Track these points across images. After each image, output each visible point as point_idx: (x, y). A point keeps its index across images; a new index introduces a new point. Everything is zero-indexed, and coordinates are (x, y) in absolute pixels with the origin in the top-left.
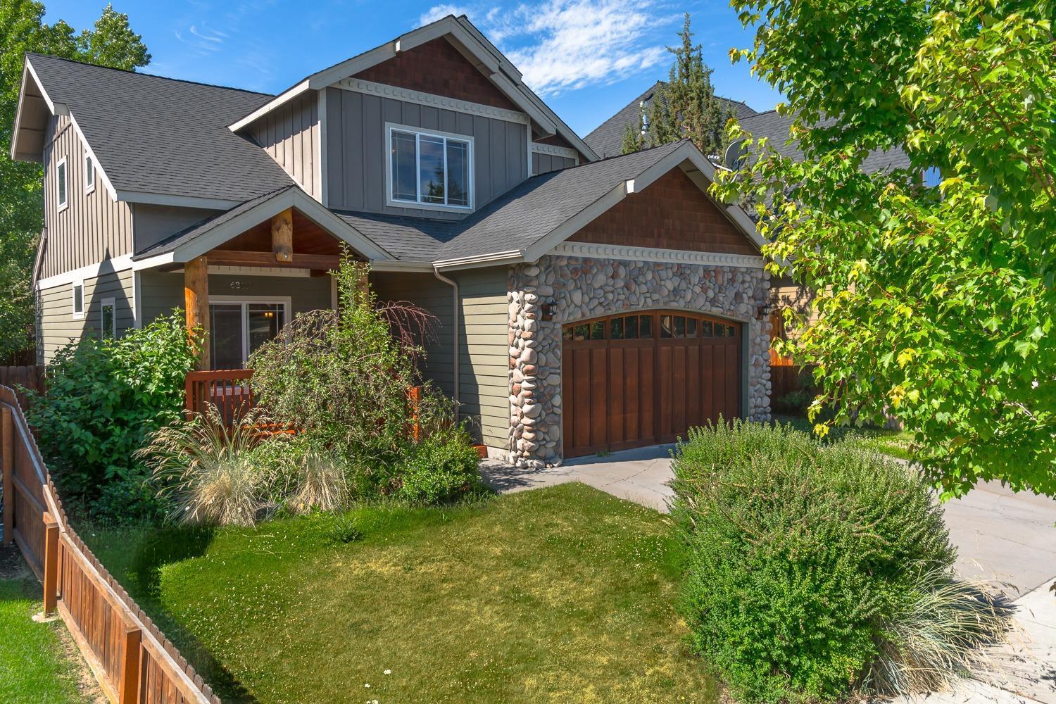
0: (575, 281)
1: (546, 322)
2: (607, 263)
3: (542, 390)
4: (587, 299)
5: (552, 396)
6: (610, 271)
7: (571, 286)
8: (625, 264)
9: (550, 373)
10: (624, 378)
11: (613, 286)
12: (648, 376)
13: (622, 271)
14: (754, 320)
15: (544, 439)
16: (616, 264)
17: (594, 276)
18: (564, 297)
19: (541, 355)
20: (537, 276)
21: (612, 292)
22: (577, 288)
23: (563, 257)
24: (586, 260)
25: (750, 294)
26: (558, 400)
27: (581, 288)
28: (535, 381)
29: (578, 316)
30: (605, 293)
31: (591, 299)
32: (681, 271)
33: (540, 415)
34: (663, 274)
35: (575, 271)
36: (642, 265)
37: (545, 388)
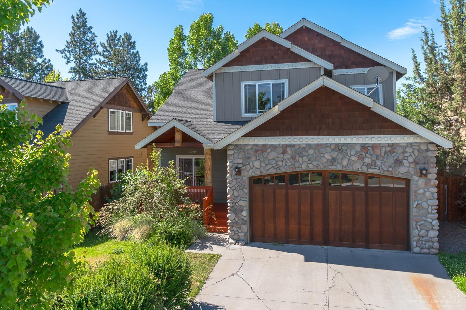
0: (256, 156)
1: (237, 176)
2: (278, 146)
3: (236, 207)
4: (263, 165)
5: (242, 211)
6: (281, 150)
7: (253, 158)
8: (292, 146)
9: (240, 200)
10: (299, 205)
11: (282, 158)
12: (318, 206)
13: (289, 150)
14: (416, 178)
15: (237, 231)
16: (284, 146)
17: (268, 153)
18: (249, 164)
19: (235, 192)
20: (233, 154)
21: (282, 161)
22: (256, 159)
23: (248, 145)
24: (264, 145)
25: (411, 160)
26: (245, 213)
27: (259, 159)
28: (232, 203)
29: (258, 173)
30: (277, 161)
31: (267, 165)
32: (339, 148)
33: (235, 219)
34: (322, 150)
35: (256, 151)
36: (305, 146)
37: (237, 207)
